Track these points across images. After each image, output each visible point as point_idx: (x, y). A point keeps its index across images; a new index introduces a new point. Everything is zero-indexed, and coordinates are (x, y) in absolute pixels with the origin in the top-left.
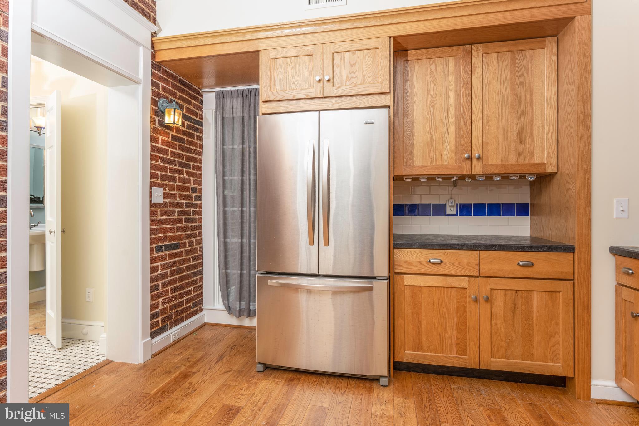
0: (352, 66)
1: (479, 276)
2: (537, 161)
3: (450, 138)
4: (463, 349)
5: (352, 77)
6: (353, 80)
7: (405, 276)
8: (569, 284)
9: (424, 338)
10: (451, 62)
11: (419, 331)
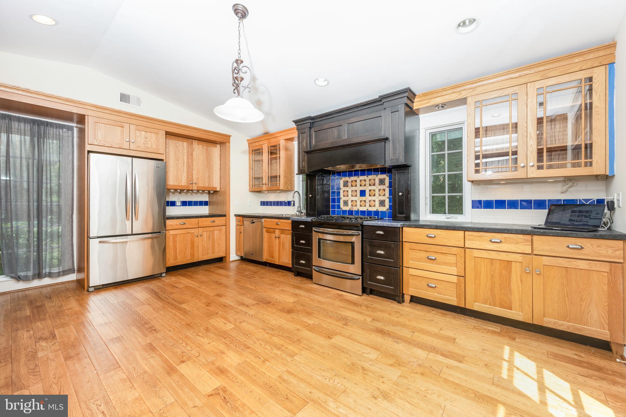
0: (146, 138)
1: (198, 227)
2: (214, 186)
3: (185, 175)
4: (192, 255)
5: (145, 144)
6: (146, 145)
7: (170, 231)
8: (224, 227)
9: (178, 255)
10: (185, 144)
11: (176, 252)
